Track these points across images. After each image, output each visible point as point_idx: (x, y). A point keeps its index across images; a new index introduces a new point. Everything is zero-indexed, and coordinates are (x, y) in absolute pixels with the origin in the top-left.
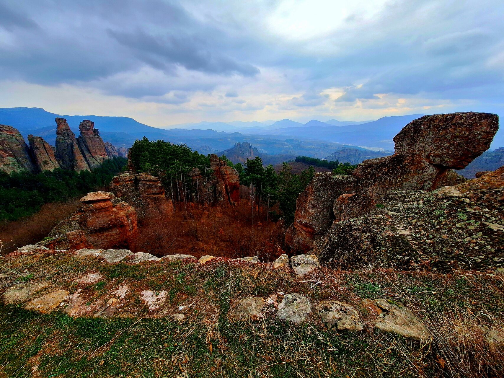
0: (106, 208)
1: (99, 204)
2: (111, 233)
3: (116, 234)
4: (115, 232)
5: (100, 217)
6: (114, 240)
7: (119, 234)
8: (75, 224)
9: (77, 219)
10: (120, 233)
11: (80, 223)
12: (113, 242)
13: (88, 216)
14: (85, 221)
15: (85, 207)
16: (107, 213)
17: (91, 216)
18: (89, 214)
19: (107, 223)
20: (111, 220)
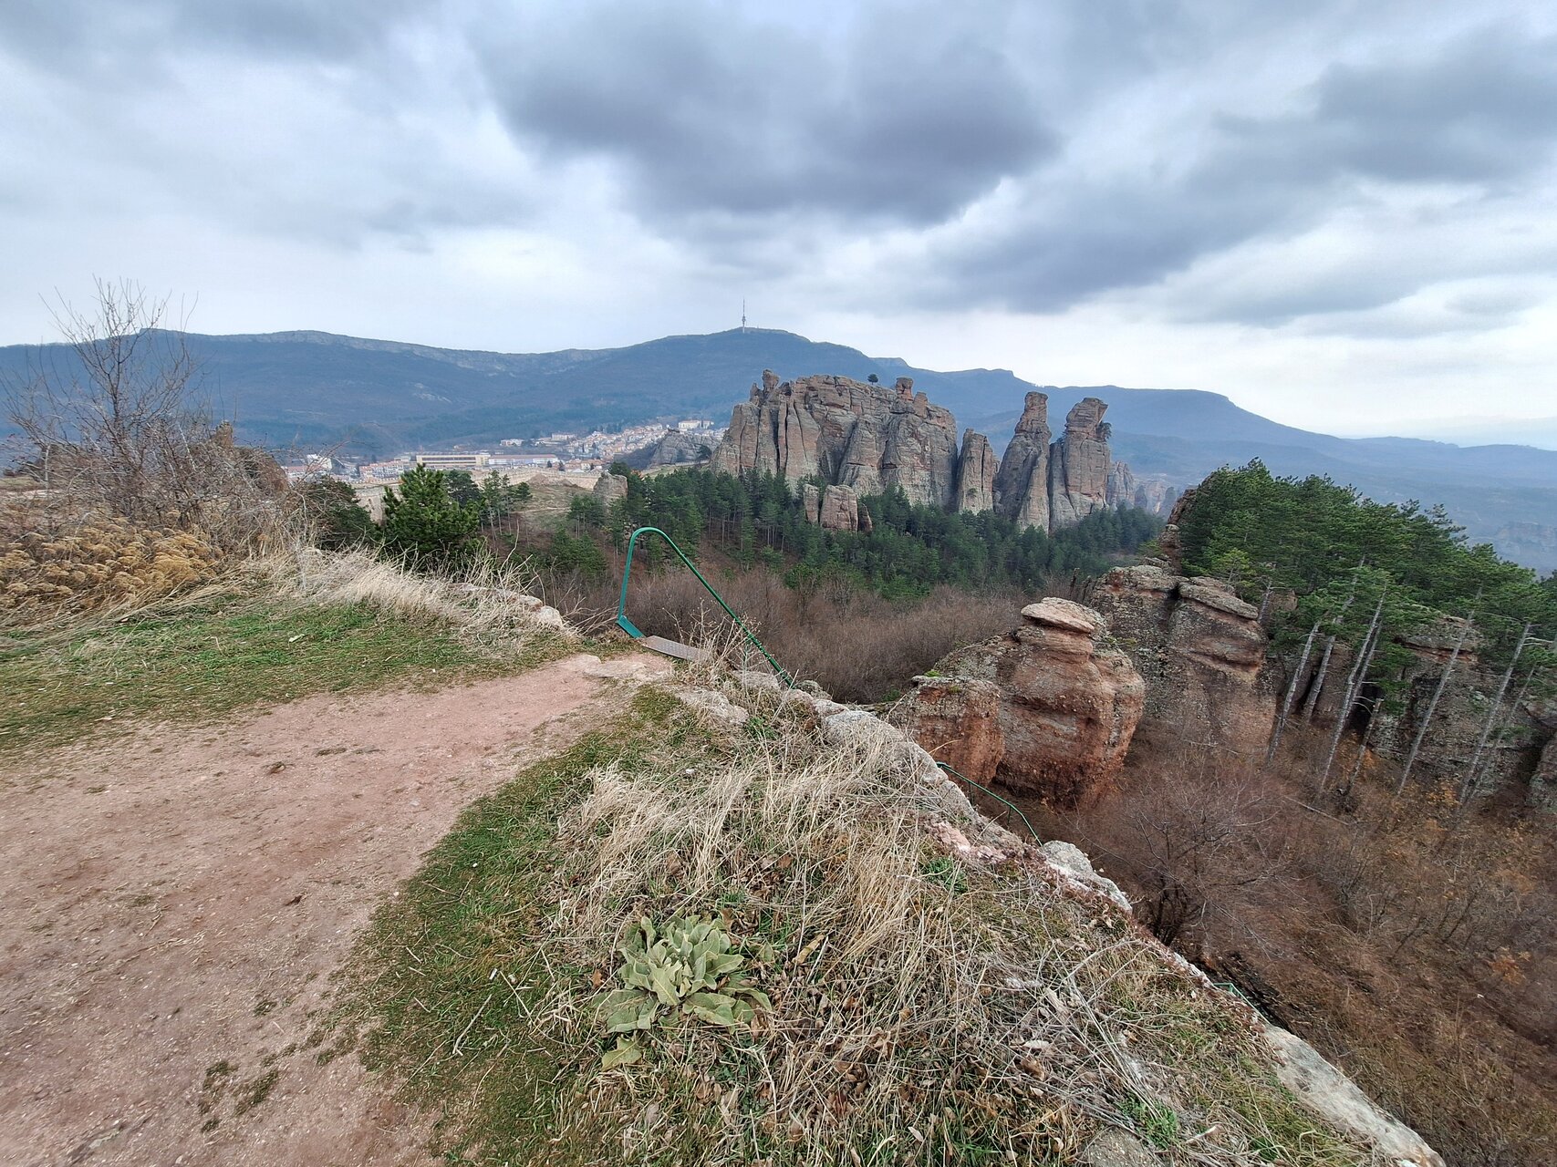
0: (1072, 653)
1: (1061, 635)
2: (1055, 725)
3: (1066, 736)
4: (1065, 728)
5: (1048, 671)
6: (1055, 747)
7: (1075, 740)
8: (989, 665)
9: (999, 653)
10: (1079, 739)
11: (1000, 667)
12: (1050, 752)
13: (1022, 657)
14: (1012, 666)
15: (1027, 631)
16: (1069, 667)
17: (1029, 661)
18: (1028, 654)
19: (1057, 697)
20: (1070, 693)
